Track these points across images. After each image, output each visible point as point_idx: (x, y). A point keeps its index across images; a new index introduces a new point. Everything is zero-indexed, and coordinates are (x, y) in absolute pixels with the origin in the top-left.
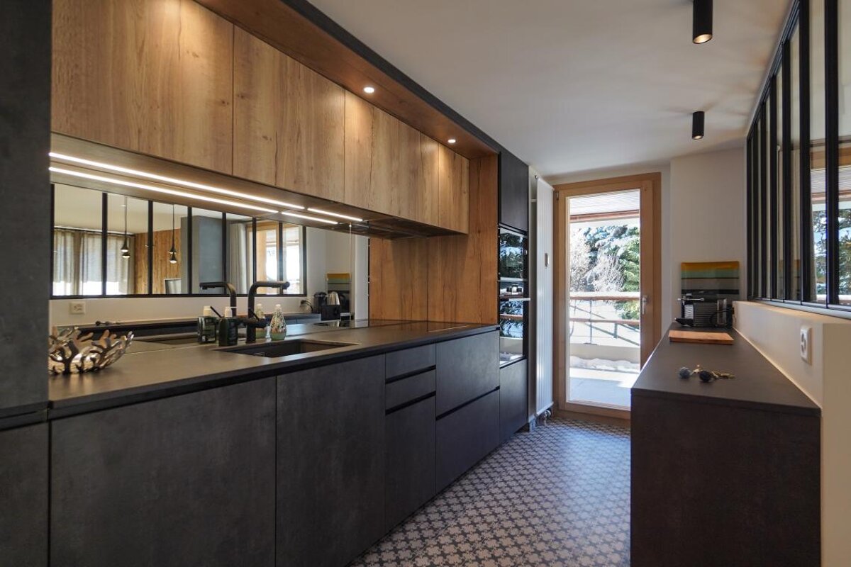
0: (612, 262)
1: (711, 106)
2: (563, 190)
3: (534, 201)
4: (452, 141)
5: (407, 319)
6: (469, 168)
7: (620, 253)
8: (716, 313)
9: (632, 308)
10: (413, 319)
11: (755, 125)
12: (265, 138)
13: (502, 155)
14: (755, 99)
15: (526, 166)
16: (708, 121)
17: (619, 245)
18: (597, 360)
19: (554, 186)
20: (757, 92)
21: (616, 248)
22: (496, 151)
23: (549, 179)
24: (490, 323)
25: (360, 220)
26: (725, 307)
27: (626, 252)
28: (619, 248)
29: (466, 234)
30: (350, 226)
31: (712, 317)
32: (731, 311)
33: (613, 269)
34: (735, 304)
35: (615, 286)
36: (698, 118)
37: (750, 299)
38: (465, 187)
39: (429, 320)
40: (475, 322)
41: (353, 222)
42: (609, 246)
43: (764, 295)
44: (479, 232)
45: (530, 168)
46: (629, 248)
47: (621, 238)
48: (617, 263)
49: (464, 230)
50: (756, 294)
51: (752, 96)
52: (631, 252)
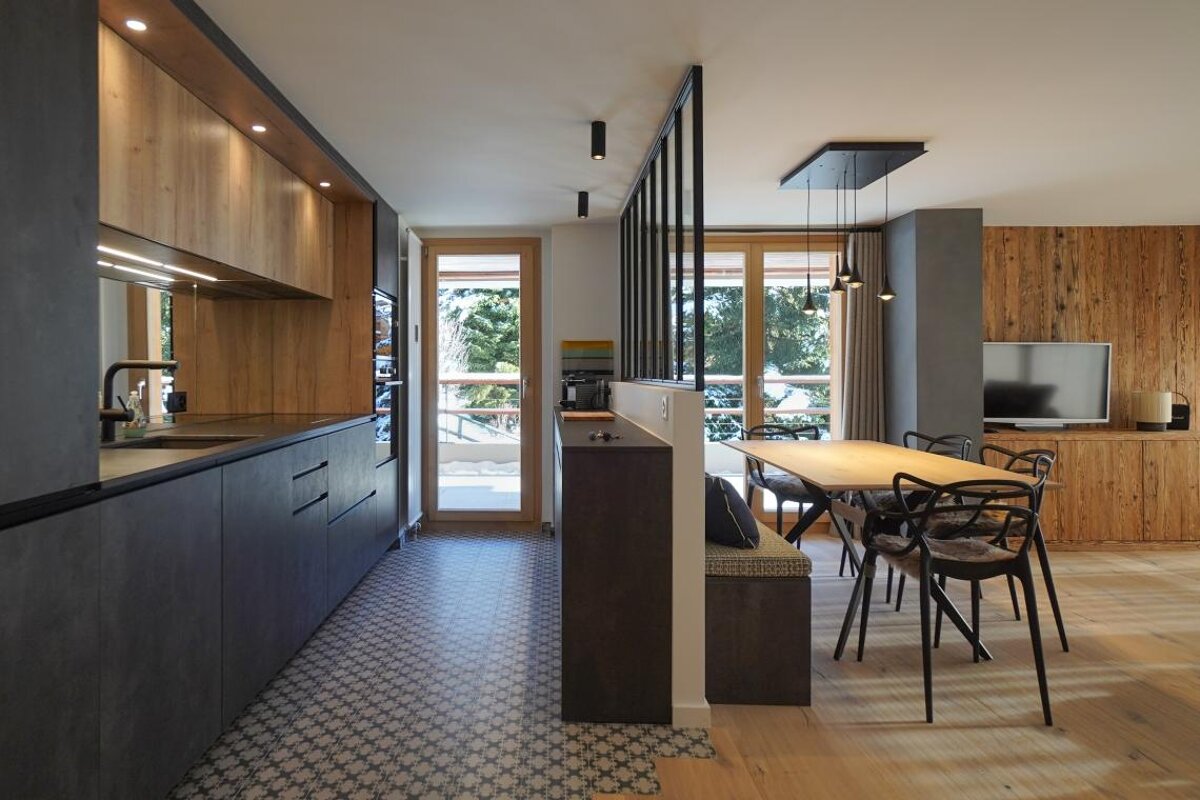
0: (454, 330)
1: (594, 189)
2: (435, 244)
3: (403, 259)
4: (325, 185)
5: (240, 412)
6: (334, 215)
7: (464, 316)
8: (595, 394)
9: (479, 396)
10: (251, 412)
11: (628, 210)
12: (167, 189)
13: (378, 205)
14: (629, 190)
15: (396, 215)
16: (592, 200)
17: (461, 307)
18: (455, 463)
19: (421, 239)
20: (631, 185)
21: (458, 311)
22: (372, 200)
23: (418, 230)
24: (363, 412)
25: (214, 279)
26: (603, 388)
27: (471, 317)
28: (461, 310)
29: (329, 300)
30: (195, 286)
31: (592, 399)
32: (608, 392)
33: (456, 342)
34: (610, 384)
35: (456, 364)
36: (583, 197)
37: (623, 379)
38: (330, 241)
39: (275, 412)
40: (342, 412)
41: (199, 280)
42: (448, 307)
43: (636, 376)
44: (348, 298)
45: (400, 217)
46: (475, 311)
47: (463, 296)
48: (460, 333)
49: (329, 295)
50: (629, 374)
51: (627, 187)
52: (477, 317)
